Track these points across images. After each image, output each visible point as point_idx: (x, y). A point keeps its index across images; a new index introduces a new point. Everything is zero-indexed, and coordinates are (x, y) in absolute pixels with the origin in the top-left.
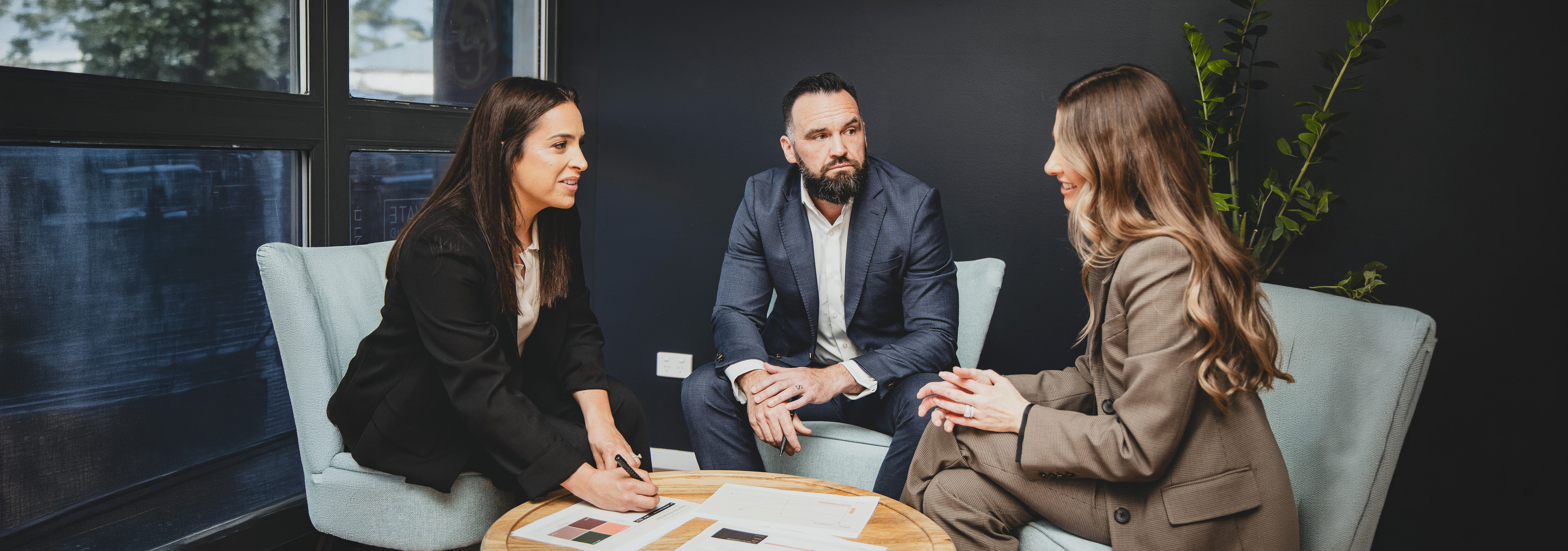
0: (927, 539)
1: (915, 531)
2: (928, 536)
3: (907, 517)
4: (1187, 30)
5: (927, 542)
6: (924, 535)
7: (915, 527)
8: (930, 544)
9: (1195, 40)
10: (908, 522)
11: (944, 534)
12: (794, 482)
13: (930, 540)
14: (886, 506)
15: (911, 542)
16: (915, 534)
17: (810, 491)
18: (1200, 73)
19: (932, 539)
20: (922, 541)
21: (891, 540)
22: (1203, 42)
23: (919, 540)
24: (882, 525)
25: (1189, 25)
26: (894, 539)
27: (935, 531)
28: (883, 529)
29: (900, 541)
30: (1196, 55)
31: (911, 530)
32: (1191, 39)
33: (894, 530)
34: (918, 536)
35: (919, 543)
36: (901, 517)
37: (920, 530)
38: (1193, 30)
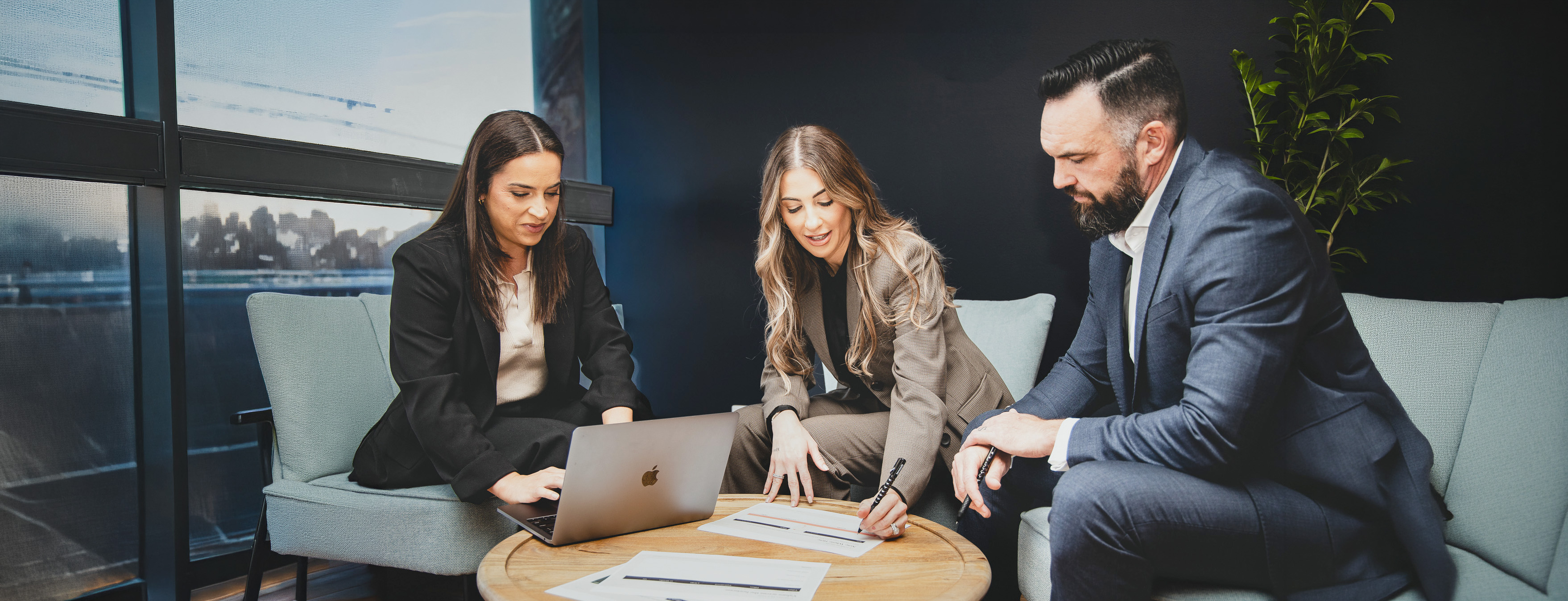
0: (960, 558)
1: (949, 550)
2: (961, 555)
3: (941, 537)
4: (1236, 57)
5: (959, 561)
6: (957, 554)
7: (949, 546)
8: (962, 563)
9: (1245, 67)
10: (942, 541)
11: (979, 553)
12: (829, 504)
13: (963, 559)
14: (921, 526)
15: (942, 560)
16: (947, 553)
17: (844, 513)
18: (1251, 100)
19: (965, 558)
20: (953, 560)
21: (920, 558)
22: (1254, 67)
23: (950, 559)
24: (913, 545)
25: (1237, 51)
26: (923, 558)
27: (968, 550)
28: (912, 549)
29: (929, 560)
30: (1246, 82)
31: (943, 550)
32: (1241, 66)
33: (925, 550)
34: (950, 555)
35: (949, 562)
36: (935, 537)
37: (953, 550)
38: (1242, 57)
